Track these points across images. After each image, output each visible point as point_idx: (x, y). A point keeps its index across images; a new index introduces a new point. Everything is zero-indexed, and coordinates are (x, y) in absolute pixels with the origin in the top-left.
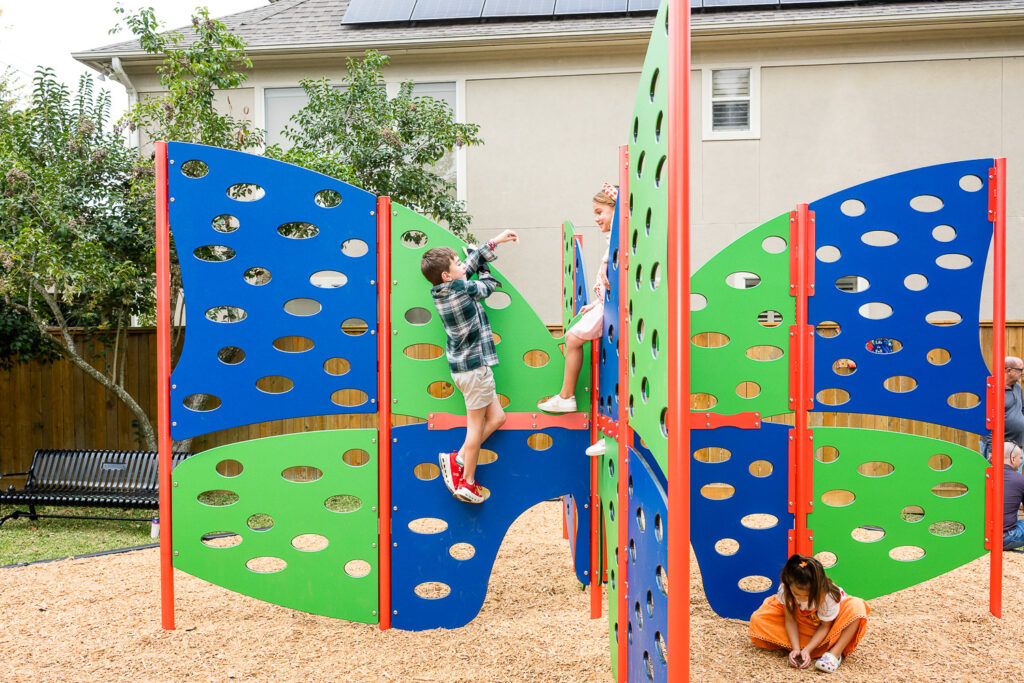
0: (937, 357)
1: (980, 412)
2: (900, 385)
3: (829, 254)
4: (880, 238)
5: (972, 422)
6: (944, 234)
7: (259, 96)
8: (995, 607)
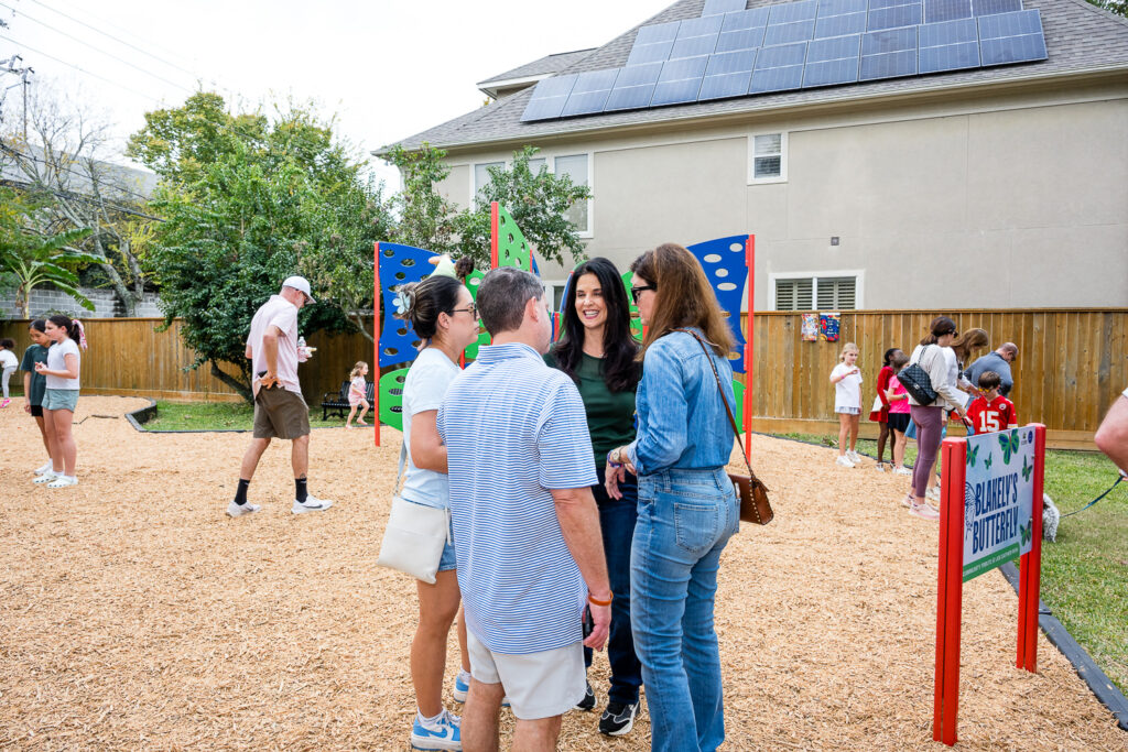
1: (742, 360)
5: (737, 368)
6: (722, 273)
7: (472, 168)
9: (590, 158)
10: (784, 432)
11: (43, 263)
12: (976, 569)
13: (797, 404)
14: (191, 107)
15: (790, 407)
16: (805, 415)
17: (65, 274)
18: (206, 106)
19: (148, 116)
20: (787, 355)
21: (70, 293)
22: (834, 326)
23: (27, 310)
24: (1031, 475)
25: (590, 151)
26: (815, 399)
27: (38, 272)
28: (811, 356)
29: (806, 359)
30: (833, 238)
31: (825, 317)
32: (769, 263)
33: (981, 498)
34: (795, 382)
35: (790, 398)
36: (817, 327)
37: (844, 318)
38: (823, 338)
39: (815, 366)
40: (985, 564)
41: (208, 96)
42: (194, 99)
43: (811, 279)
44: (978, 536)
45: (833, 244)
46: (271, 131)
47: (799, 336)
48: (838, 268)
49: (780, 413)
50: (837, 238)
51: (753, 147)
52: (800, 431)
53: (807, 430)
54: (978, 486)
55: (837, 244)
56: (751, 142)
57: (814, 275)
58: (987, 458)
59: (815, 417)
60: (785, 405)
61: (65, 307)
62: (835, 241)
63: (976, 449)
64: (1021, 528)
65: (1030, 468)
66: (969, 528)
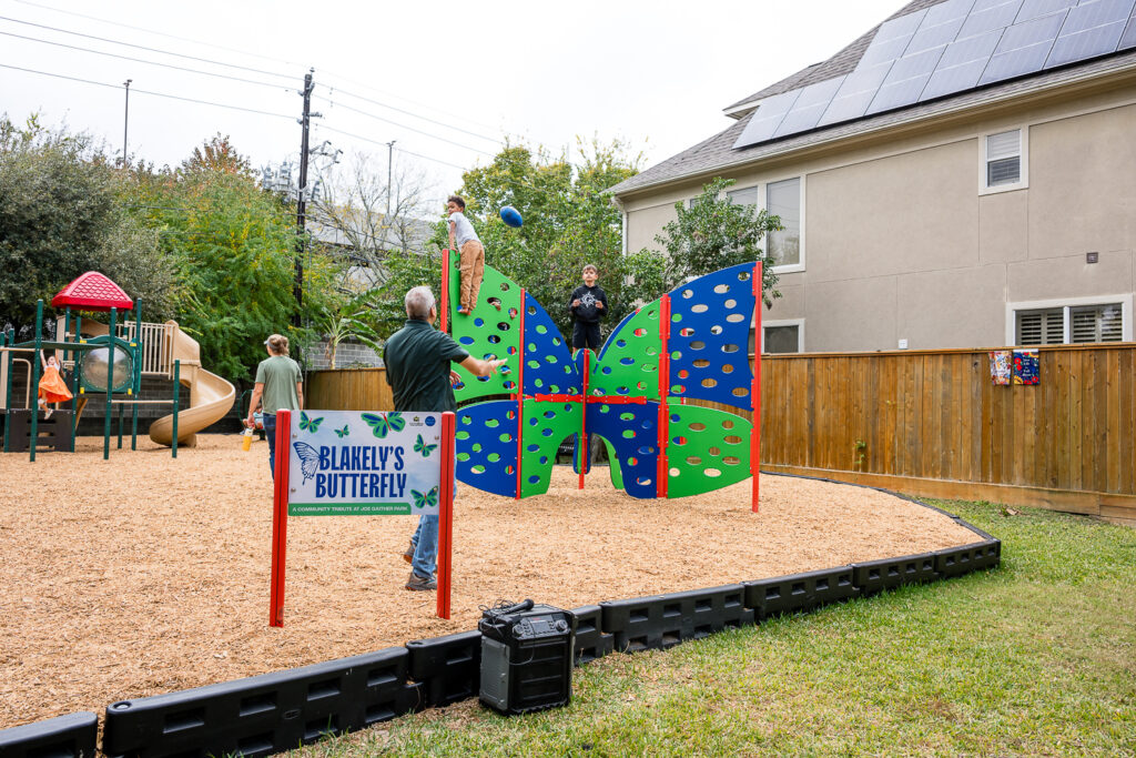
0: (727, 370)
1: (749, 398)
2: (710, 383)
3: (677, 318)
4: (700, 309)
5: (744, 405)
6: (731, 304)
8: (755, 509)
9: (803, 180)
10: (970, 499)
11: (349, 320)
12: (320, 509)
13: (987, 465)
14: (500, 164)
15: (978, 468)
16: (997, 479)
17: (367, 329)
18: (514, 161)
19: (465, 177)
20: (973, 402)
21: (371, 345)
22: (1031, 366)
23: (333, 362)
25: (802, 174)
26: (1011, 460)
27: (345, 328)
28: (1004, 404)
29: (997, 407)
30: (1088, 254)
31: (1020, 355)
32: (1006, 290)
33: (329, 457)
34: (984, 437)
35: (979, 457)
36: (1009, 367)
37: (1044, 355)
38: (1017, 380)
39: (1010, 416)
40: (339, 509)
41: (514, 151)
42: (502, 156)
43: (1062, 308)
45: (1089, 262)
46: (575, 178)
47: (989, 379)
48: (1098, 292)
49: (967, 474)
50: (1096, 254)
51: (985, 148)
52: (991, 498)
53: (998, 497)
54: (324, 448)
55: (1095, 261)
56: (983, 143)
57: (1066, 302)
59: (1009, 481)
60: (973, 464)
61: (368, 359)
62: (1092, 258)
63: (318, 421)
64: (414, 492)
65: (432, 447)
66: (307, 475)
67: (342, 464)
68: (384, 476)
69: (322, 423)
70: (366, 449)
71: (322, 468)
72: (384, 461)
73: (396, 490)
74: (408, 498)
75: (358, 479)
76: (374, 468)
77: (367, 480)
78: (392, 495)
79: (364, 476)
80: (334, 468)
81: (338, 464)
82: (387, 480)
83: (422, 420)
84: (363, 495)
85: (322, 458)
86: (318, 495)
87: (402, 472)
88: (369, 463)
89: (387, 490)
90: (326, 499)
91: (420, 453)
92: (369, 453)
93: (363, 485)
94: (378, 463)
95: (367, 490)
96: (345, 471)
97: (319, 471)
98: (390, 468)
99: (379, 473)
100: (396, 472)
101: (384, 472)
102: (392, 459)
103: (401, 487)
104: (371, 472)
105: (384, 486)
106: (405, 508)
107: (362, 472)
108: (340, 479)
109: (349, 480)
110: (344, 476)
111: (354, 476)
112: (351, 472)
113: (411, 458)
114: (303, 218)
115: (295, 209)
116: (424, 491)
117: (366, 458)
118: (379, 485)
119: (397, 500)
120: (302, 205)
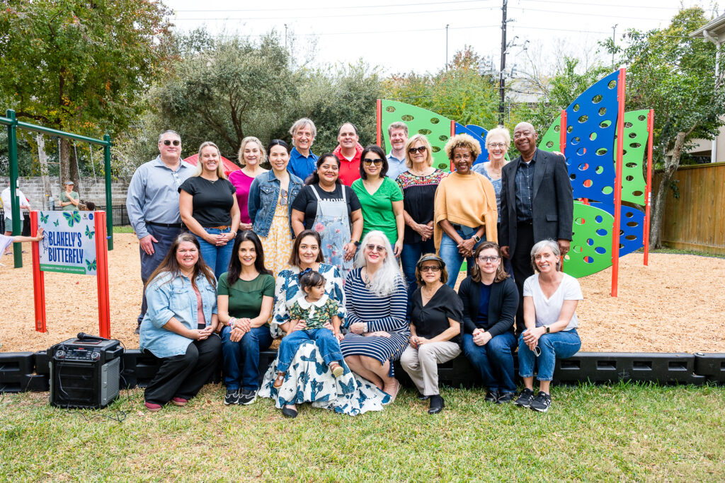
1: (612, 195)
2: (589, 184)
12: (51, 268)
18: (688, 18)
24: (94, 236)
33: (52, 238)
40: (58, 268)
41: (688, 11)
44: (52, 254)
54: (50, 233)
58: (56, 222)
63: (47, 216)
64: (87, 261)
65: (93, 233)
66: (45, 249)
67: (58, 242)
68: (74, 250)
69: (48, 218)
70: (66, 233)
71: (51, 245)
72: (73, 241)
73: (79, 260)
74: (84, 265)
75: (64, 251)
76: (70, 245)
77: (68, 251)
78: (78, 262)
79: (66, 249)
80: (55, 245)
81: (56, 243)
82: (75, 252)
83: (88, 217)
84: (67, 261)
85: (50, 238)
86: (50, 260)
87: (81, 248)
88: (68, 243)
89: (76, 258)
90: (53, 263)
91: (88, 236)
92: (67, 235)
93: (66, 255)
94: (71, 243)
95: (68, 259)
96: (59, 247)
97: (49, 246)
98: (76, 247)
99: (72, 248)
100: (79, 248)
101: (74, 248)
102: (77, 240)
103: (81, 257)
104: (68, 247)
105: (74, 256)
106: (83, 270)
107: (65, 247)
108: (57, 251)
109: (61, 251)
110: (59, 249)
111: (63, 249)
112: (61, 247)
113: (84, 238)
114: (503, 90)
115: (497, 85)
116: (91, 260)
117: (66, 239)
118: (72, 255)
119: (80, 265)
120: (502, 82)
